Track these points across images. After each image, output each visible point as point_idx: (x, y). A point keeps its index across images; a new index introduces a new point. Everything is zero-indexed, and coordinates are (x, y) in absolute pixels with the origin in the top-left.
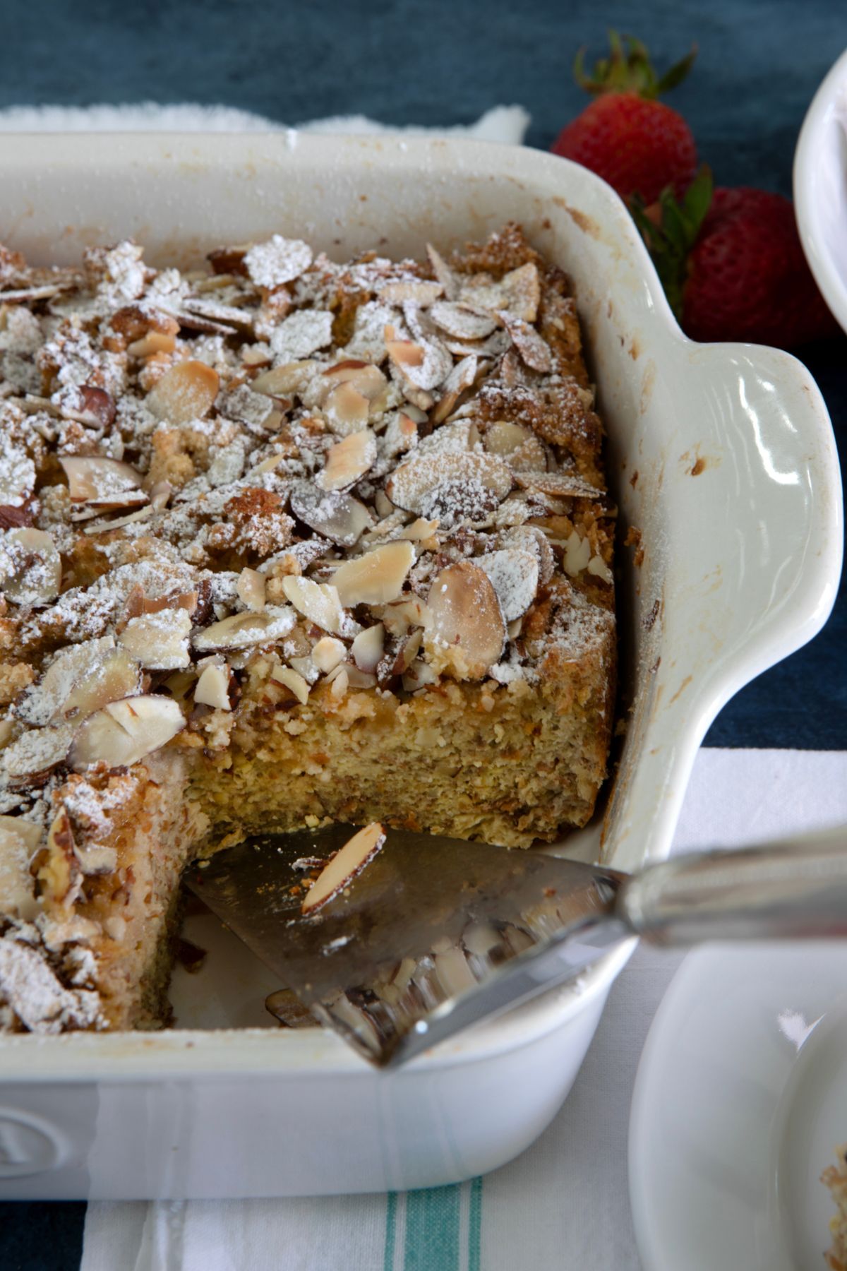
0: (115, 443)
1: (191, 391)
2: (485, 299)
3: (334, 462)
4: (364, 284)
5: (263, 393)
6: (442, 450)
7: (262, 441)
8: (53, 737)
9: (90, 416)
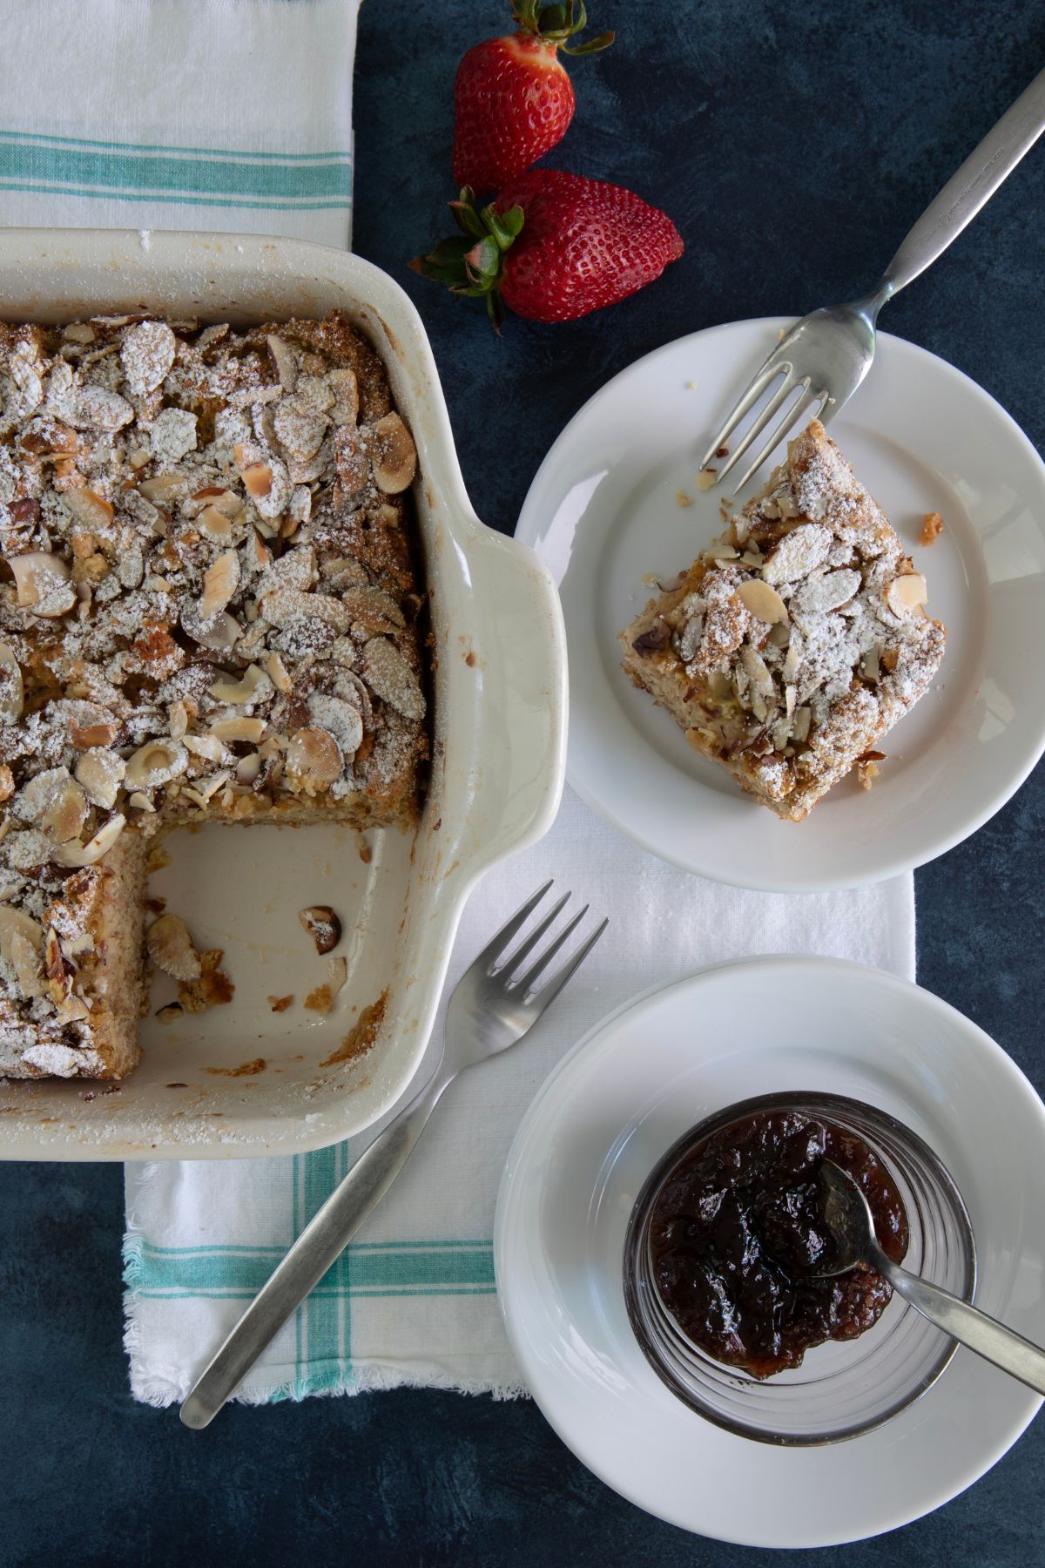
0: (44, 538)
1: (93, 510)
2: (317, 394)
3: (209, 588)
4: (219, 392)
5: (151, 500)
6: (292, 575)
7: (154, 542)
8: (39, 837)
9: (21, 524)
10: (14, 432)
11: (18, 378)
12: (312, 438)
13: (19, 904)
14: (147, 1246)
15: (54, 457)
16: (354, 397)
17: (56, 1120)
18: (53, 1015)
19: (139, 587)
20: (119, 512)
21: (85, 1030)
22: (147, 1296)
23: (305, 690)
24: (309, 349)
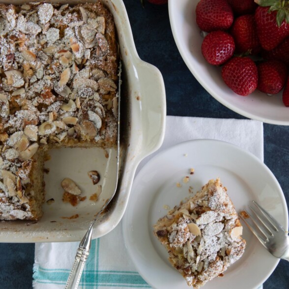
0: (16, 65)
1: (30, 56)
2: (93, 23)
3: (62, 78)
4: (66, 23)
5: (46, 54)
6: (83, 75)
7: (47, 66)
8: (14, 150)
9: (9, 61)
10: (7, 35)
11: (9, 19)
12: (92, 36)
13: (9, 170)
14: (40, 268)
15: (19, 42)
16: (104, 24)
17: (19, 231)
18: (18, 201)
19: (42, 79)
20: (37, 57)
21: (27, 205)
22: (39, 282)
23: (87, 108)
24: (91, 11)
